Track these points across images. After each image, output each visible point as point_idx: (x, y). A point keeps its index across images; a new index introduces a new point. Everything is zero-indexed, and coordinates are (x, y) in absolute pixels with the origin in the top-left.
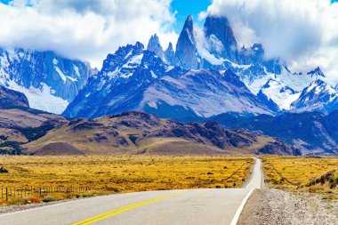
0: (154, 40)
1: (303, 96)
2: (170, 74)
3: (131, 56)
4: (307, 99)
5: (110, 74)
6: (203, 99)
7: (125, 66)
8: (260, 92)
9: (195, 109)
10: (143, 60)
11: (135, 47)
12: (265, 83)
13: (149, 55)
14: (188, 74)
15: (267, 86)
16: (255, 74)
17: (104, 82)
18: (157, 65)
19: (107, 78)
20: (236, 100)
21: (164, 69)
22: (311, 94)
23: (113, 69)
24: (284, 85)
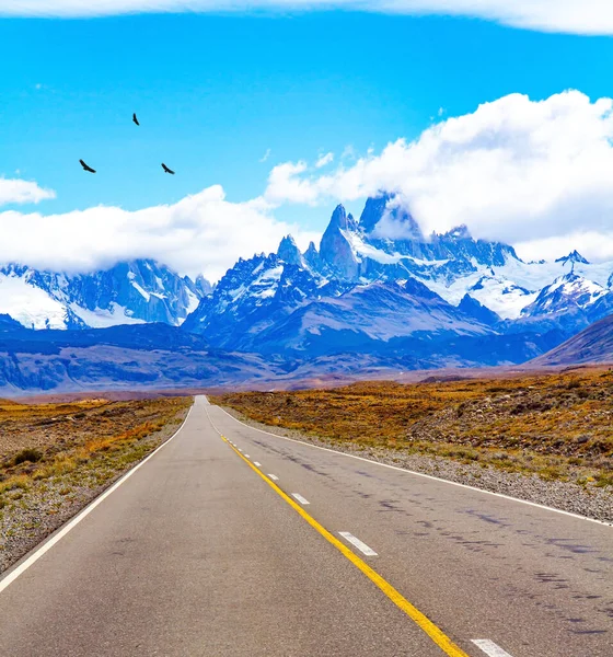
1: (542, 298)
2: (326, 291)
3: (263, 271)
4: (549, 302)
5: (231, 293)
6: (377, 319)
7: (257, 283)
8: (467, 296)
9: (369, 332)
10: (283, 276)
11: (268, 260)
12: (474, 283)
13: (290, 270)
14: (355, 291)
15: (478, 286)
16: (457, 271)
17: (225, 303)
18: (303, 280)
19: (229, 298)
20: (425, 315)
21: (313, 285)
22: (557, 294)
23: (236, 286)
24: (508, 284)
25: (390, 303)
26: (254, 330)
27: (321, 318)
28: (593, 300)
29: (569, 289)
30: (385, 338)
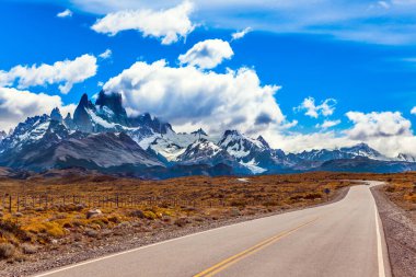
0: (56, 111)
1: (189, 149)
2: (73, 136)
3: (39, 124)
4: (192, 153)
5: (20, 137)
6: (102, 154)
7: (35, 131)
8: (149, 148)
9: (97, 162)
10: (50, 127)
11: (42, 118)
12: (152, 141)
13: (54, 123)
14: (89, 136)
15: (155, 143)
16: (144, 134)
17: (16, 142)
18: (61, 130)
19: (18, 139)
20: (130, 155)
21: (66, 133)
22: (197, 149)
23: (23, 133)
24: (170, 142)
25: (110, 145)
27: (68, 150)
28: (215, 153)
29: (202, 146)
30: (106, 166)
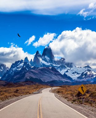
1: (82, 74)
2: (33, 69)
3: (20, 64)
4: (84, 76)
5: (13, 69)
6: (44, 76)
7: (18, 67)
8: (65, 73)
9: (42, 79)
10: (24, 65)
11: (21, 61)
13: (25, 63)
14: (39, 68)
15: (67, 72)
16: (62, 68)
17: (12, 71)
18: (28, 66)
20: (56, 76)
21: (30, 67)
22: (86, 74)
23: (14, 67)
24: (74, 71)
25: (47, 73)
26: (15, 77)
27: (30, 75)
28: (94, 76)
29: (89, 73)
30: (46, 81)
